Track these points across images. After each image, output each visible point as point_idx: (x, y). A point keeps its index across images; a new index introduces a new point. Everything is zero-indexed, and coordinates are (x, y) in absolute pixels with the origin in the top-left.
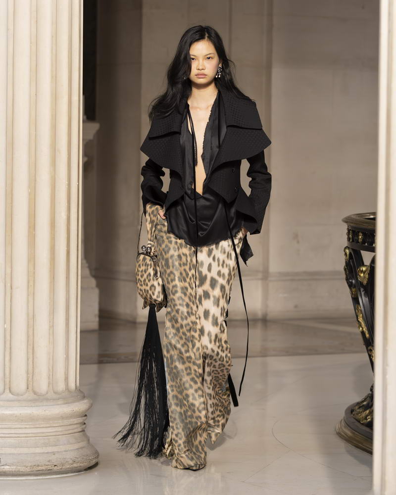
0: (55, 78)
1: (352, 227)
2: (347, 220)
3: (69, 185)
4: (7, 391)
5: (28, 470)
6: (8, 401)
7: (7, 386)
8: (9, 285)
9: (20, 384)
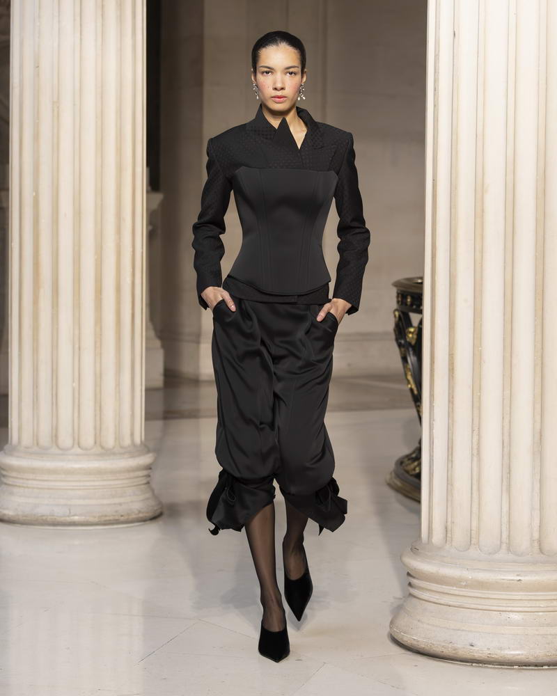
0: (119, 150)
1: (401, 291)
2: (396, 284)
3: (134, 252)
4: (76, 446)
5: (96, 520)
6: (77, 455)
7: (76, 441)
8: (77, 346)
9: (88, 439)
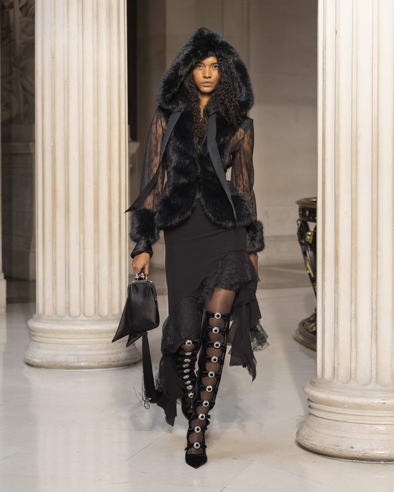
0: (110, 114)
1: (302, 207)
2: (299, 202)
3: (120, 182)
4: (82, 314)
5: (96, 365)
6: (83, 321)
7: (82, 312)
8: (82, 247)
9: (90, 310)
